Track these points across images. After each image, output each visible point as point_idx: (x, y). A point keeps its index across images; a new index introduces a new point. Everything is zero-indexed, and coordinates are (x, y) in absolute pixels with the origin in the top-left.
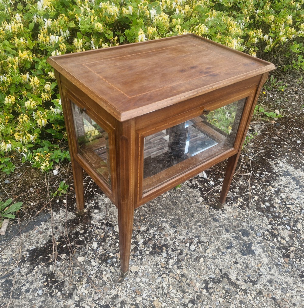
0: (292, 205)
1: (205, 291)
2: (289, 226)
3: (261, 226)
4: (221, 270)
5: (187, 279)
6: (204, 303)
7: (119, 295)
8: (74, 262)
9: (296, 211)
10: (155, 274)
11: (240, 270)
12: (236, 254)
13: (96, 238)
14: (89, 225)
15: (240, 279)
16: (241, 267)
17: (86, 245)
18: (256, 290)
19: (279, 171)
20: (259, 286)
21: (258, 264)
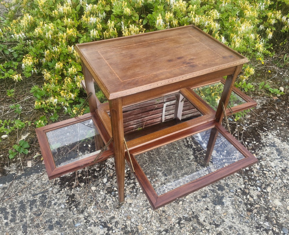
0: (268, 172)
1: (178, 225)
2: (260, 188)
3: (236, 185)
4: (193, 212)
5: (166, 215)
6: (174, 233)
7: (116, 217)
8: (89, 190)
9: (271, 176)
10: (144, 207)
11: (208, 215)
12: (209, 202)
13: (107, 175)
14: (103, 166)
15: (207, 222)
16: (210, 213)
17: (99, 179)
18: (217, 231)
19: (267, 142)
20: (220, 229)
21: (224, 213)
